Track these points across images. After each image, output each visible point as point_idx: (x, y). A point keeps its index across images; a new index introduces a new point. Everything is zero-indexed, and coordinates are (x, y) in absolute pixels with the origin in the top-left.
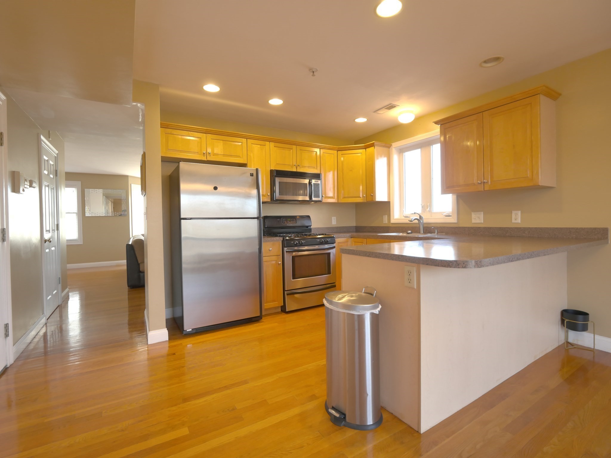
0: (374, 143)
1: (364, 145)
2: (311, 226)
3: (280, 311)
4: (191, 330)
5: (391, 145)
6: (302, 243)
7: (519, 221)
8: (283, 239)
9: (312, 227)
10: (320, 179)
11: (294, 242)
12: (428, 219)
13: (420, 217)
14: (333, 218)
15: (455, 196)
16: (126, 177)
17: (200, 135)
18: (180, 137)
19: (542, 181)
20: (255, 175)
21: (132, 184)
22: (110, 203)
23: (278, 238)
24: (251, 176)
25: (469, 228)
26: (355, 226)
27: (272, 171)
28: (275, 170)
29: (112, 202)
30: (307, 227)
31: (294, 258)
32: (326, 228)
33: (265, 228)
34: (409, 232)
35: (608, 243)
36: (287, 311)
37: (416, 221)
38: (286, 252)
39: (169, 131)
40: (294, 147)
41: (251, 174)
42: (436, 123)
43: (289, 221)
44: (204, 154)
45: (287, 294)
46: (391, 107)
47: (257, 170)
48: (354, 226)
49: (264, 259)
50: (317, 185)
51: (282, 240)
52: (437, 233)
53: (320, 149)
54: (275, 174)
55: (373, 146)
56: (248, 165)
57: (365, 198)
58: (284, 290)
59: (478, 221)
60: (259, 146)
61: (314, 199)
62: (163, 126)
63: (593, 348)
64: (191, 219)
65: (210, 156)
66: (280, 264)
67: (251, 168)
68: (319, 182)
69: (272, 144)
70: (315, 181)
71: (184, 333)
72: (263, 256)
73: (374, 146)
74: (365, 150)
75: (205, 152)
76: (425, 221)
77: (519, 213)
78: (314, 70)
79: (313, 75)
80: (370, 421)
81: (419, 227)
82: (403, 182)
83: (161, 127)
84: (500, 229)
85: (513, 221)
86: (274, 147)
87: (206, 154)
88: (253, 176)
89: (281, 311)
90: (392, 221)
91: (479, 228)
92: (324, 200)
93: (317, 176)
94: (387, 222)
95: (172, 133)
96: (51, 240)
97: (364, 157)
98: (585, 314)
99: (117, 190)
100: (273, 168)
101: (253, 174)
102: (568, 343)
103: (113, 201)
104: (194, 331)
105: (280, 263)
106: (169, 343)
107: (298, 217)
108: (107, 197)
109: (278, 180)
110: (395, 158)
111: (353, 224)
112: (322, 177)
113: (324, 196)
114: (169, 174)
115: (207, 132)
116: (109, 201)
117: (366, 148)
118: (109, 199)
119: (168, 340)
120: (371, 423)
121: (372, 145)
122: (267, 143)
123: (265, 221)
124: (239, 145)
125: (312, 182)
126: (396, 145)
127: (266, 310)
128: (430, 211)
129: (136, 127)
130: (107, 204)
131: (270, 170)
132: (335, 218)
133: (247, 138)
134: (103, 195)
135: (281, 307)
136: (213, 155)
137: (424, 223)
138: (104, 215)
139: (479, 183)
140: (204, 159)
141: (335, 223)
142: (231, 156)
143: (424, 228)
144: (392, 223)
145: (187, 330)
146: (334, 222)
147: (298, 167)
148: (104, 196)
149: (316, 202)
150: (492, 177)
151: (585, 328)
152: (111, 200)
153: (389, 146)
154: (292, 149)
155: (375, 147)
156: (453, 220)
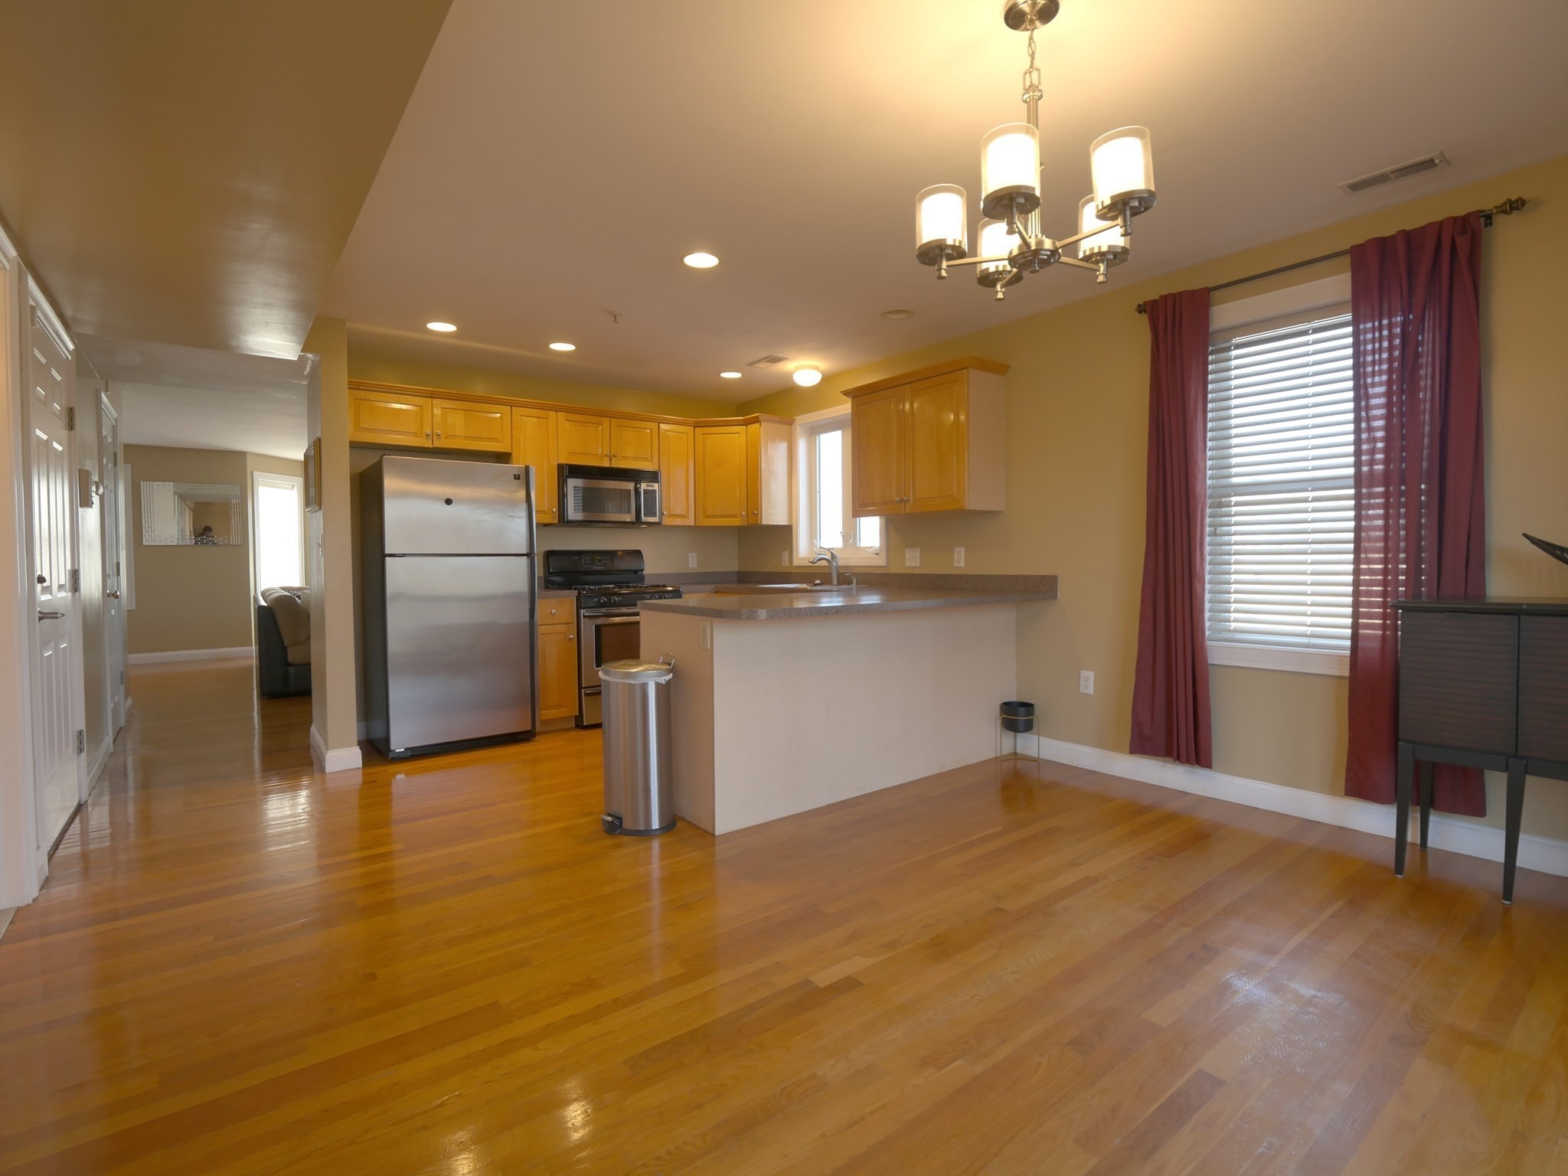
0: (758, 417)
1: (742, 418)
2: (642, 570)
3: (574, 725)
4: (403, 750)
5: (794, 420)
6: (615, 601)
7: (962, 564)
8: (579, 593)
9: (644, 572)
10: (657, 482)
11: (600, 600)
12: (846, 560)
13: (833, 556)
14: (690, 555)
15: (883, 520)
16: (242, 455)
17: (420, 400)
18: (382, 404)
19: (972, 503)
20: (524, 477)
21: (254, 472)
22: (188, 512)
23: (568, 592)
24: (515, 478)
25: (901, 574)
26: (737, 570)
27: (560, 467)
28: (566, 465)
29: (190, 509)
30: (636, 572)
31: (598, 628)
32: (675, 574)
33: (549, 572)
34: (818, 582)
35: (1056, 598)
36: (585, 724)
37: (824, 563)
38: (584, 617)
39: (362, 394)
40: (606, 420)
41: (515, 475)
42: (846, 393)
43: (598, 560)
44: (428, 435)
45: (586, 695)
46: (776, 360)
47: (527, 468)
48: (734, 572)
49: (540, 630)
50: (650, 494)
51: (577, 594)
52: (857, 584)
53: (659, 423)
54: (566, 472)
55: (757, 422)
56: (514, 457)
57: (746, 518)
58: (580, 687)
59: (913, 564)
60: (536, 420)
61: (644, 519)
62: (354, 386)
63: (1037, 756)
64: (403, 555)
65: (439, 439)
66: (573, 638)
67: (516, 466)
68: (656, 486)
69: (561, 415)
70: (647, 486)
71: (391, 755)
72: (539, 623)
73: (760, 422)
74: (745, 427)
75: (428, 432)
76: (841, 563)
77: (963, 549)
78: (616, 314)
79: (615, 321)
80: (655, 824)
81: (831, 573)
82: (816, 489)
83: (349, 388)
84: (939, 576)
85: (956, 564)
86: (567, 420)
87: (431, 436)
88: (519, 479)
89: (576, 725)
90: (796, 563)
91: (914, 574)
92: (666, 521)
93: (654, 477)
94: (788, 565)
95: (367, 398)
96: (118, 593)
97: (743, 440)
98: (1031, 706)
99: (218, 485)
100: (563, 461)
101: (519, 475)
102: (1015, 754)
103: (192, 506)
104: (410, 753)
105: (571, 636)
106: (363, 770)
107: (619, 553)
108: (182, 497)
109: (572, 483)
110: (802, 445)
111: (733, 567)
112: (663, 477)
113: (665, 513)
114: (360, 470)
115: (433, 396)
116: (186, 507)
117: (746, 423)
118: (185, 502)
119: (361, 766)
120: (657, 827)
121: (756, 420)
122: (552, 414)
123: (548, 561)
124: (496, 418)
125: (640, 487)
126: (802, 420)
127: (545, 722)
128: (854, 544)
129: (294, 382)
130: (182, 513)
131: (556, 464)
132: (695, 555)
133: (511, 405)
134: (175, 494)
135: (576, 717)
136: (446, 438)
137: (839, 566)
138: (175, 543)
139: (897, 502)
140: (428, 444)
141: (695, 565)
142: (480, 439)
143: (839, 575)
144: (796, 567)
145: (397, 751)
146: (693, 563)
147: (614, 459)
148: (176, 496)
149: (650, 524)
150: (914, 493)
151: (1028, 727)
152: (188, 503)
153: (790, 423)
154: (602, 424)
155: (762, 423)
156: (881, 562)
